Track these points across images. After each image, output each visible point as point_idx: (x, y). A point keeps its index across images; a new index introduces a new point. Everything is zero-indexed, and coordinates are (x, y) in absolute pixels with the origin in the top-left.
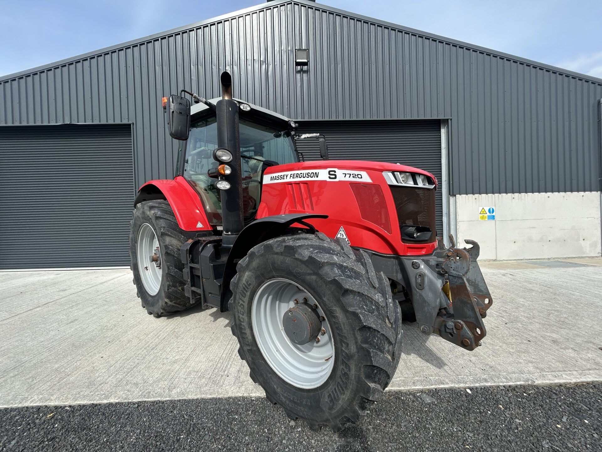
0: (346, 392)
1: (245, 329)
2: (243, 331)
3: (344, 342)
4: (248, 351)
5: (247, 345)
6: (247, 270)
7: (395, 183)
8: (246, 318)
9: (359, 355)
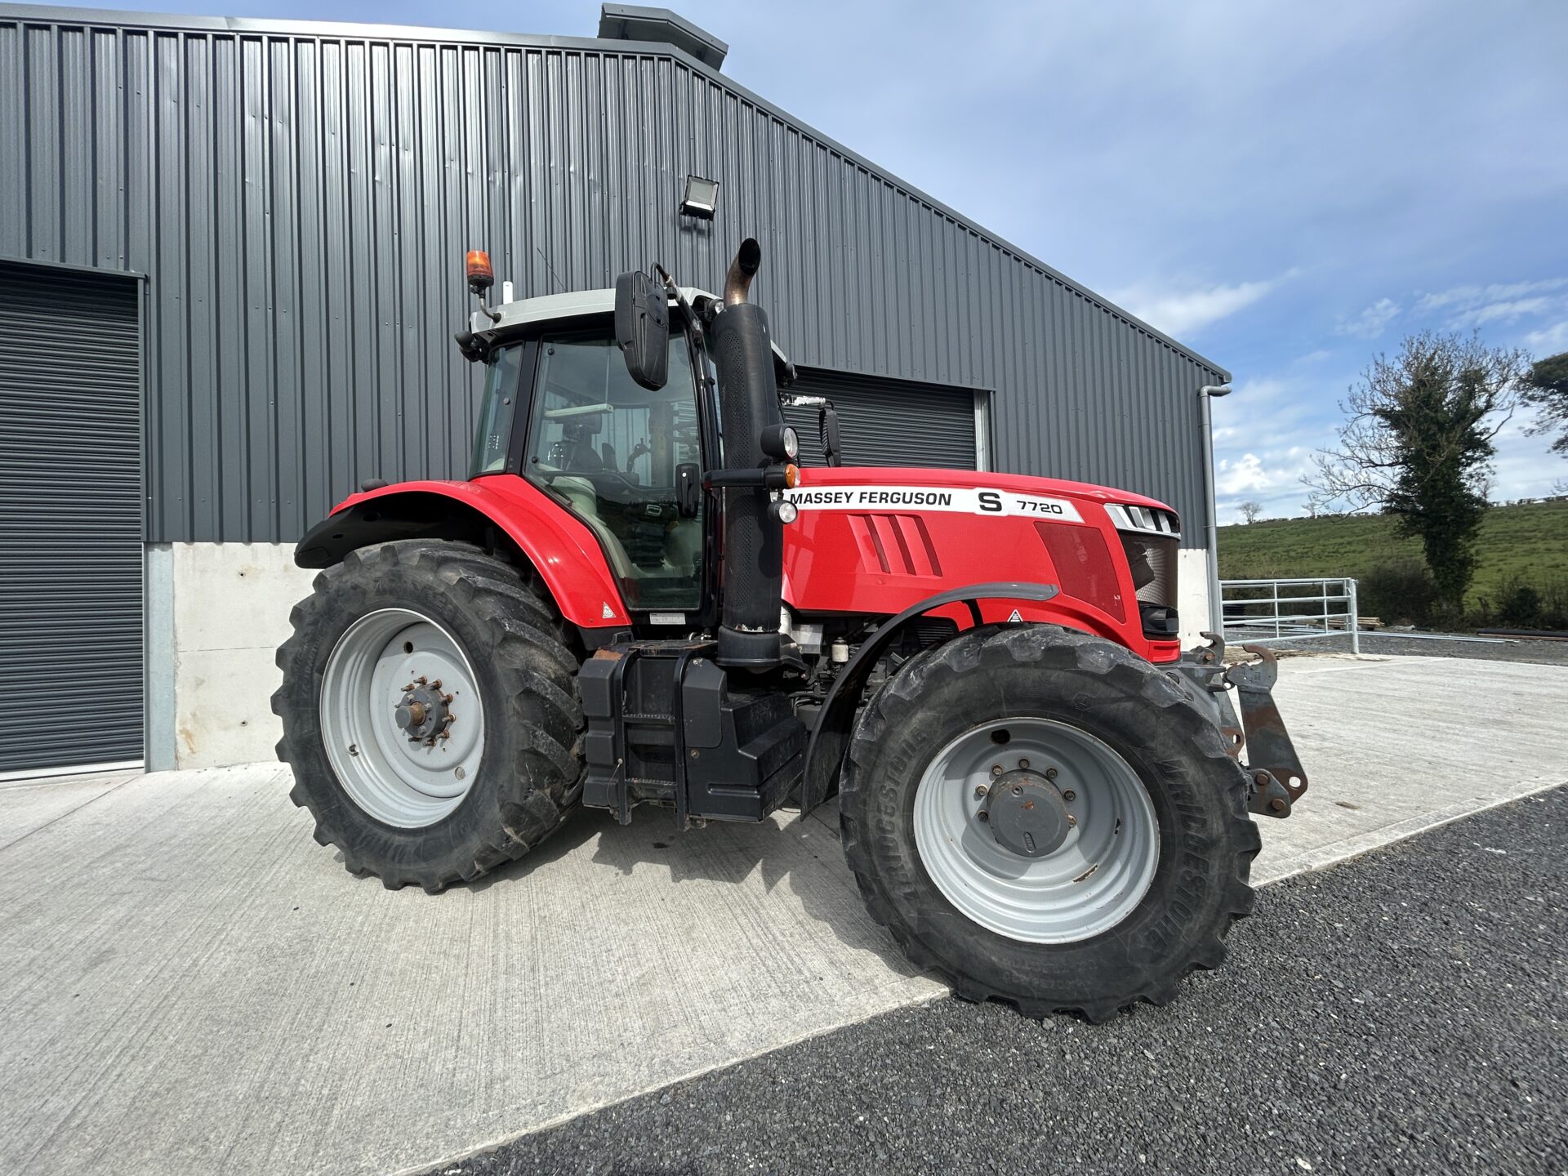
0: (1195, 916)
1: (896, 848)
2: (892, 854)
3: (1194, 820)
4: (906, 898)
5: (903, 884)
6: (922, 707)
7: (1130, 527)
8: (898, 821)
9: (1229, 837)
